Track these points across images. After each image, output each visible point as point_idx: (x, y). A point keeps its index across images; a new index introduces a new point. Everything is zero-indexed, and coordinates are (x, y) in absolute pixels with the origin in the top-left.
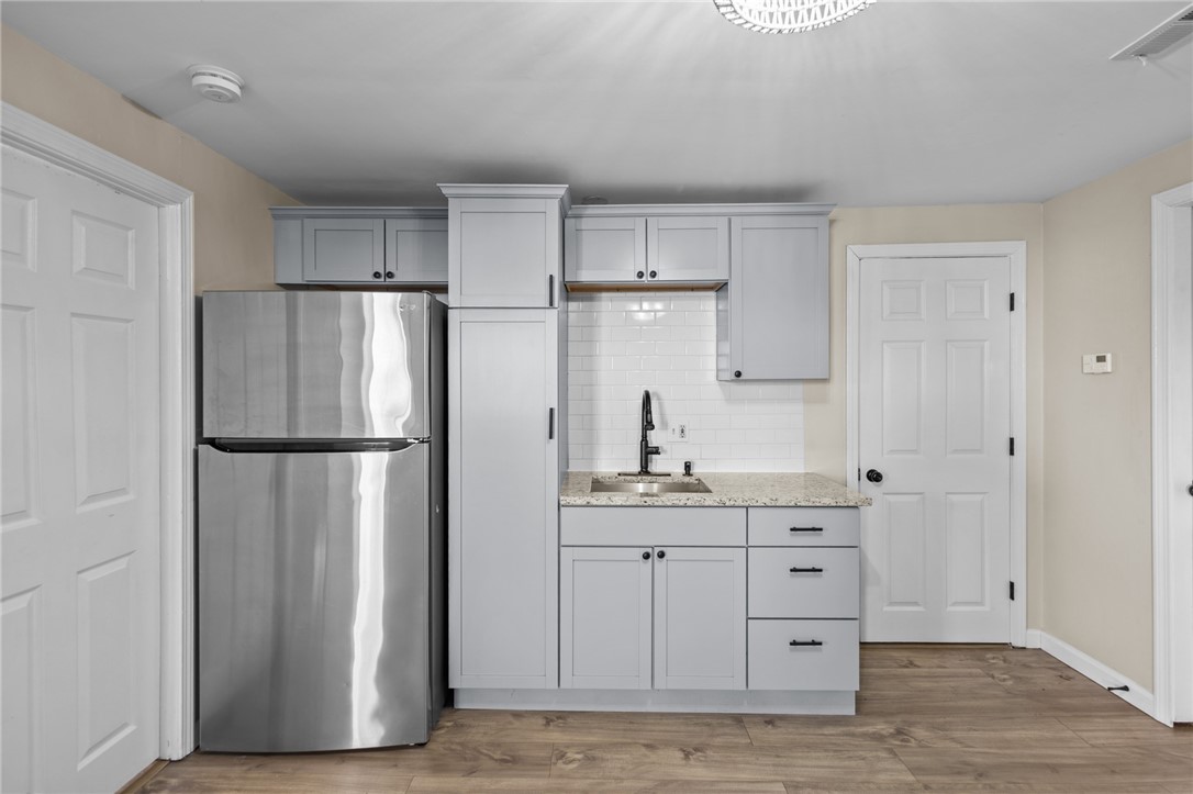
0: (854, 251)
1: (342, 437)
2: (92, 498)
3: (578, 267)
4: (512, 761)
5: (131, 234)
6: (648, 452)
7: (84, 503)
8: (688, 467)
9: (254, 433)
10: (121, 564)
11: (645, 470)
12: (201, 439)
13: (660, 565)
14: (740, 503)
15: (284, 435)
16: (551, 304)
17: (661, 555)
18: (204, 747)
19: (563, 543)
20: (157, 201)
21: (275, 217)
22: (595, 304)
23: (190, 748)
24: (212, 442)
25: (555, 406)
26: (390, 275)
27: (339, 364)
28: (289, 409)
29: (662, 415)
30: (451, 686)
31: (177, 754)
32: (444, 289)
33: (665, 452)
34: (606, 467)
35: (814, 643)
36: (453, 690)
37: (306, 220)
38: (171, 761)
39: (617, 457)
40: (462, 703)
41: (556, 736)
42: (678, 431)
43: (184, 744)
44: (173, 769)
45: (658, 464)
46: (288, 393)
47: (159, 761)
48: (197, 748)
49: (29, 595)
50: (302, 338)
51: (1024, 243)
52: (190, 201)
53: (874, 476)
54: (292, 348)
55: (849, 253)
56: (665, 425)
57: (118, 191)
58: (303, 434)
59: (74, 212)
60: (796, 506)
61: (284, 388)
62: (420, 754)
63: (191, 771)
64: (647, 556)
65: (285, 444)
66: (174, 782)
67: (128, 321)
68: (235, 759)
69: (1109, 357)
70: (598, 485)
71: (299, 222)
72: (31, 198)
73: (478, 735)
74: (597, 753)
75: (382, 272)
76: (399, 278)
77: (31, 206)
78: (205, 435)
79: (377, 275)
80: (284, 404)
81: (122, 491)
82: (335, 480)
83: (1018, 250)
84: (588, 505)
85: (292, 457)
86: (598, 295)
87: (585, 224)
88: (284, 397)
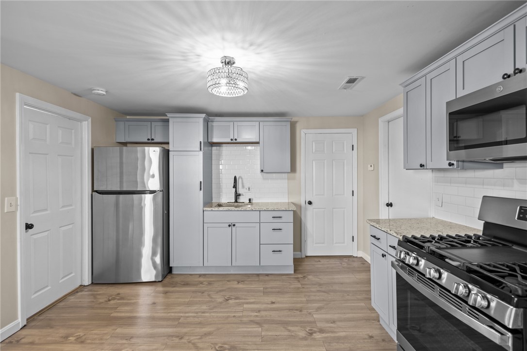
0: (303, 132)
1: (138, 190)
2: (63, 207)
3: (212, 138)
4: (186, 284)
5: (73, 131)
6: (237, 196)
7: (61, 208)
8: (250, 200)
9: (109, 188)
10: (71, 226)
11: (236, 201)
12: (93, 191)
13: (234, 228)
14: (257, 209)
15: (119, 189)
16: (201, 149)
17: (234, 225)
18: (94, 282)
19: (205, 222)
20: (81, 121)
21: (116, 121)
22: (221, 148)
23: (90, 283)
24: (96, 191)
25: (202, 181)
26: (153, 139)
27: (137, 159)
28: (120, 182)
29: (243, 183)
30: (170, 266)
31: (86, 284)
32: (168, 143)
33: (243, 195)
34: (224, 200)
35: (280, 251)
36: (171, 267)
37: (126, 122)
38: (85, 286)
39: (227, 197)
40: (174, 272)
41: (201, 279)
42: (248, 189)
43: (88, 281)
44: (85, 287)
45: (241, 199)
46: (120, 177)
47: (81, 286)
48: (92, 283)
49: (47, 232)
50: (124, 160)
51: (356, 129)
52: (90, 120)
53: (310, 203)
54: (121, 163)
55: (302, 132)
56: (243, 187)
57: (70, 119)
58: (125, 189)
59: (59, 127)
60: (274, 210)
61: (119, 175)
62: (160, 283)
63: (90, 288)
64: (230, 226)
65: (119, 192)
66: (86, 290)
67: (72, 156)
68: (104, 285)
69: (372, 165)
70: (220, 205)
71: (123, 123)
72: (47, 124)
73: (177, 279)
74: (212, 283)
75: (150, 138)
76: (156, 141)
77: (48, 127)
78: (95, 190)
79: (148, 139)
80: (119, 180)
81: (71, 205)
82: (136, 202)
83: (354, 131)
84: (212, 210)
85: (121, 196)
86: (222, 145)
87: (215, 124)
88: (119, 178)
